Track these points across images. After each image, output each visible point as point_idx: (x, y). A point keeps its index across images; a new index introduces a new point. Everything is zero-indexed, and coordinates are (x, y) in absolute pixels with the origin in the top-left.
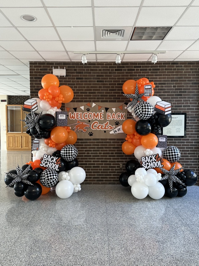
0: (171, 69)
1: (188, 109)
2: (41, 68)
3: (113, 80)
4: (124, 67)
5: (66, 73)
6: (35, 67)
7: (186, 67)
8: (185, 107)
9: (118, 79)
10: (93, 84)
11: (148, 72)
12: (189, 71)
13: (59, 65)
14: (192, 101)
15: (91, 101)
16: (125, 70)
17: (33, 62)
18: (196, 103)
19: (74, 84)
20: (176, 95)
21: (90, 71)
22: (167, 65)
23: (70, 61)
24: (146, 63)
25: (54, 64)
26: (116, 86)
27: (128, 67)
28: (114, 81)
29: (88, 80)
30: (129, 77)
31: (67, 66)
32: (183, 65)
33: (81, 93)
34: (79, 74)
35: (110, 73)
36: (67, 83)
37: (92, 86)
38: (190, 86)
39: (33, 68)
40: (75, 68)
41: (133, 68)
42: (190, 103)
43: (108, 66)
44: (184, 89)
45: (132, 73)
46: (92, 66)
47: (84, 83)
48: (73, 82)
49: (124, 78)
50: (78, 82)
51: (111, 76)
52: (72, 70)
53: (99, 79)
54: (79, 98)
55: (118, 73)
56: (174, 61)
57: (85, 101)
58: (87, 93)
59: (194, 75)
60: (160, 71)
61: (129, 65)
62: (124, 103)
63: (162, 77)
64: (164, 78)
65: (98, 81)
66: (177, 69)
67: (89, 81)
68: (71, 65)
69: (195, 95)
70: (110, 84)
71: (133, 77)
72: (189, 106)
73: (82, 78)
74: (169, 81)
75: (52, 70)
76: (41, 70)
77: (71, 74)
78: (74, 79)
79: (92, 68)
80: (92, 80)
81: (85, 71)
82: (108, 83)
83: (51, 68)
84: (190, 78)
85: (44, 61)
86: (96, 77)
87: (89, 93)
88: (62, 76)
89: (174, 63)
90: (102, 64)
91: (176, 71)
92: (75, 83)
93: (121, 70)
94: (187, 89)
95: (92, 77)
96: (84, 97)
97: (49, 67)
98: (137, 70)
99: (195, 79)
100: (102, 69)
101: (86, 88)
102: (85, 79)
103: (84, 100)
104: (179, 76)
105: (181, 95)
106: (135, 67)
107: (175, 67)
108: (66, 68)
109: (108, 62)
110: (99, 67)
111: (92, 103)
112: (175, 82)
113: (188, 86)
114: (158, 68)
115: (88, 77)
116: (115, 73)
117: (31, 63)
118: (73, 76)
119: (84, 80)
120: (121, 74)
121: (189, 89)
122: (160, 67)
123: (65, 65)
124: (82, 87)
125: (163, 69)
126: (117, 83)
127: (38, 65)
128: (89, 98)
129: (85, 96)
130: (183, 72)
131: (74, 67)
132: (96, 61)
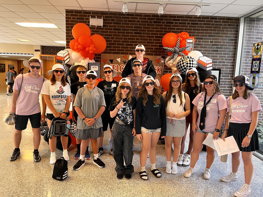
0: (210, 24)
1: (223, 65)
2: (77, 17)
3: (151, 32)
4: (162, 19)
5: (103, 24)
6: (71, 15)
7: (225, 22)
8: (220, 63)
9: (156, 31)
10: (131, 36)
11: (187, 26)
12: (227, 26)
13: (96, 15)
14: (228, 57)
15: (127, 54)
16: (164, 23)
17: (69, 10)
18: (231, 60)
19: (111, 35)
20: (212, 51)
21: (127, 22)
22: (206, 20)
23: (108, 11)
24: (185, 16)
25: (91, 13)
26: (154, 38)
27: (166, 19)
28: (152, 34)
29: (125, 31)
30: (167, 30)
31: (105, 15)
32: (221, 21)
33: (118, 44)
34: (117, 25)
35: (148, 25)
36: (104, 33)
37: (129, 37)
38: (227, 43)
39: (70, 17)
40: (113, 19)
41: (172, 21)
42: (225, 59)
43: (147, 18)
44: (221, 45)
45: (170, 26)
46: (130, 17)
47: (121, 34)
48: (110, 32)
49: (162, 31)
50: (115, 32)
51: (149, 28)
52: (109, 20)
53: (137, 30)
54: (115, 50)
55: (156, 25)
56: (214, 15)
57: (122, 53)
58: (124, 45)
59: (232, 31)
60: (199, 25)
61: (168, 18)
62: (161, 56)
63: (200, 31)
64: (202, 33)
65: (135, 33)
66: (216, 24)
67: (127, 33)
68: (109, 15)
69: (230, 51)
70: (147, 37)
71: (172, 30)
72: (224, 62)
73: (120, 30)
74: (206, 36)
75: (88, 19)
76: (77, 19)
77: (108, 25)
78: (111, 29)
79: (130, 19)
80: (130, 31)
81: (123, 22)
82: (146, 35)
83: (87, 17)
84: (228, 34)
85: (81, 9)
86: (134, 29)
87: (126, 45)
88: (99, 26)
89: (213, 18)
90: (140, 15)
91: (215, 26)
92: (113, 34)
93: (160, 22)
94: (223, 45)
95: (130, 29)
96: (120, 49)
97: (86, 16)
98: (176, 23)
99: (232, 36)
100: (140, 20)
101: (123, 40)
102: (123, 30)
103: (120, 52)
104: (217, 32)
105: (217, 51)
106: (173, 20)
107: (214, 22)
108: (103, 18)
109: (146, 14)
110: (137, 18)
111: (129, 55)
112: (212, 38)
113: (224, 42)
114: (197, 22)
115: (125, 28)
116: (154, 25)
117: (67, 11)
118: (110, 26)
119: (121, 31)
120: (159, 27)
121: (226, 45)
122: (198, 21)
123: (102, 15)
124: (119, 38)
125: (201, 24)
126: (154, 36)
127: (74, 14)
128: (126, 50)
129: (122, 47)
130: (221, 27)
131: (112, 17)
132: (134, 12)
